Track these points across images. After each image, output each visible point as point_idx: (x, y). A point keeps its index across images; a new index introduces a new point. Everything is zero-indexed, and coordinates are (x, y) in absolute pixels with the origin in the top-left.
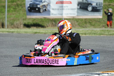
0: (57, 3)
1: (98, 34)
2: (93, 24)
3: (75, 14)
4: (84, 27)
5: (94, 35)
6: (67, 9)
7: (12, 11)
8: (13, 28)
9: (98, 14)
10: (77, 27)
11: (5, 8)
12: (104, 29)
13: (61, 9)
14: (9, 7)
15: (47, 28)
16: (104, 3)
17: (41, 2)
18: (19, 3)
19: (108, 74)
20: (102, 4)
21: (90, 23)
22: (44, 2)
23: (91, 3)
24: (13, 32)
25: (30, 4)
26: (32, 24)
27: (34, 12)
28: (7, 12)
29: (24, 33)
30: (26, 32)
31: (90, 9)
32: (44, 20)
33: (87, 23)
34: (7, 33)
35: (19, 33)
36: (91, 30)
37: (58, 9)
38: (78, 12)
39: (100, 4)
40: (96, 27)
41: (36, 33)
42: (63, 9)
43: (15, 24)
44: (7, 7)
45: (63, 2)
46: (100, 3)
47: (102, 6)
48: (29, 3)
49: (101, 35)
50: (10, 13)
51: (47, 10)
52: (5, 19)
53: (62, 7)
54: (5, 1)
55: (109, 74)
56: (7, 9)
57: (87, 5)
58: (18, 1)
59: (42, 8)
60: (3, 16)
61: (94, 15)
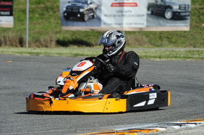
0: (112, 6)
1: (182, 58)
2: (174, 41)
3: (143, 24)
4: (158, 46)
5: (174, 59)
6: (129, 16)
7: (38, 18)
8: (39, 47)
9: (183, 25)
10: (146, 46)
11: (26, 14)
12: (192, 49)
13: (119, 16)
14: (32, 11)
15: (95, 47)
16: (192, 5)
17: (86, 3)
18: (49, 4)
19: (196, 124)
20: (189, 7)
21: (169, 39)
22: (91, 3)
23: (171, 5)
24: (38, 54)
25: (67, 8)
26: (71, 40)
27: (74, 20)
28: (29, 21)
29: (56, 55)
30: (60, 54)
31: (168, 15)
32: (91, 34)
33: (163, 39)
34: (28, 55)
35: (48, 55)
36: (170, 51)
37: (115, 16)
38: (148, 21)
39: (185, 8)
40: (178, 47)
41: (77, 55)
42: (123, 15)
43: (42, 40)
44: (29, 12)
45: (123, 3)
46: (185, 5)
47: (190, 10)
48: (66, 6)
49: (187, 60)
50: (34, 22)
51: (95, 16)
52: (26, 32)
53: (122, 12)
54: (26, 2)
55: (198, 125)
56: (29, 14)
57: (164, 10)
58: (48, 1)
59: (87, 14)
60: (23, 27)
61: (176, 25)
